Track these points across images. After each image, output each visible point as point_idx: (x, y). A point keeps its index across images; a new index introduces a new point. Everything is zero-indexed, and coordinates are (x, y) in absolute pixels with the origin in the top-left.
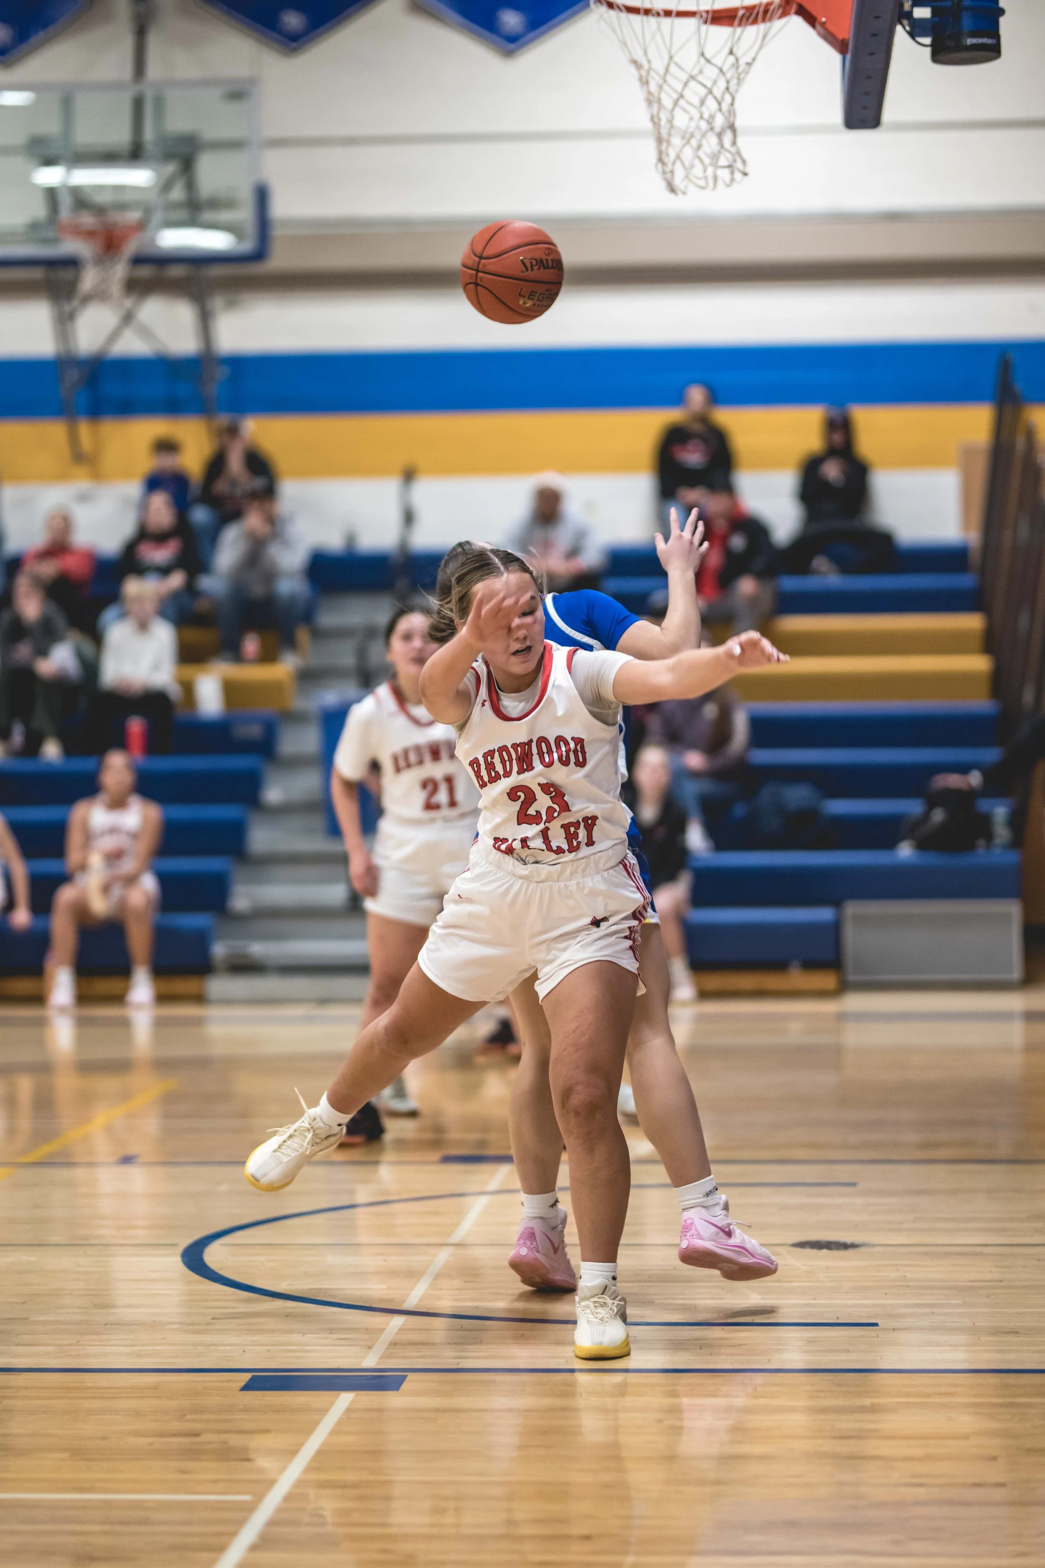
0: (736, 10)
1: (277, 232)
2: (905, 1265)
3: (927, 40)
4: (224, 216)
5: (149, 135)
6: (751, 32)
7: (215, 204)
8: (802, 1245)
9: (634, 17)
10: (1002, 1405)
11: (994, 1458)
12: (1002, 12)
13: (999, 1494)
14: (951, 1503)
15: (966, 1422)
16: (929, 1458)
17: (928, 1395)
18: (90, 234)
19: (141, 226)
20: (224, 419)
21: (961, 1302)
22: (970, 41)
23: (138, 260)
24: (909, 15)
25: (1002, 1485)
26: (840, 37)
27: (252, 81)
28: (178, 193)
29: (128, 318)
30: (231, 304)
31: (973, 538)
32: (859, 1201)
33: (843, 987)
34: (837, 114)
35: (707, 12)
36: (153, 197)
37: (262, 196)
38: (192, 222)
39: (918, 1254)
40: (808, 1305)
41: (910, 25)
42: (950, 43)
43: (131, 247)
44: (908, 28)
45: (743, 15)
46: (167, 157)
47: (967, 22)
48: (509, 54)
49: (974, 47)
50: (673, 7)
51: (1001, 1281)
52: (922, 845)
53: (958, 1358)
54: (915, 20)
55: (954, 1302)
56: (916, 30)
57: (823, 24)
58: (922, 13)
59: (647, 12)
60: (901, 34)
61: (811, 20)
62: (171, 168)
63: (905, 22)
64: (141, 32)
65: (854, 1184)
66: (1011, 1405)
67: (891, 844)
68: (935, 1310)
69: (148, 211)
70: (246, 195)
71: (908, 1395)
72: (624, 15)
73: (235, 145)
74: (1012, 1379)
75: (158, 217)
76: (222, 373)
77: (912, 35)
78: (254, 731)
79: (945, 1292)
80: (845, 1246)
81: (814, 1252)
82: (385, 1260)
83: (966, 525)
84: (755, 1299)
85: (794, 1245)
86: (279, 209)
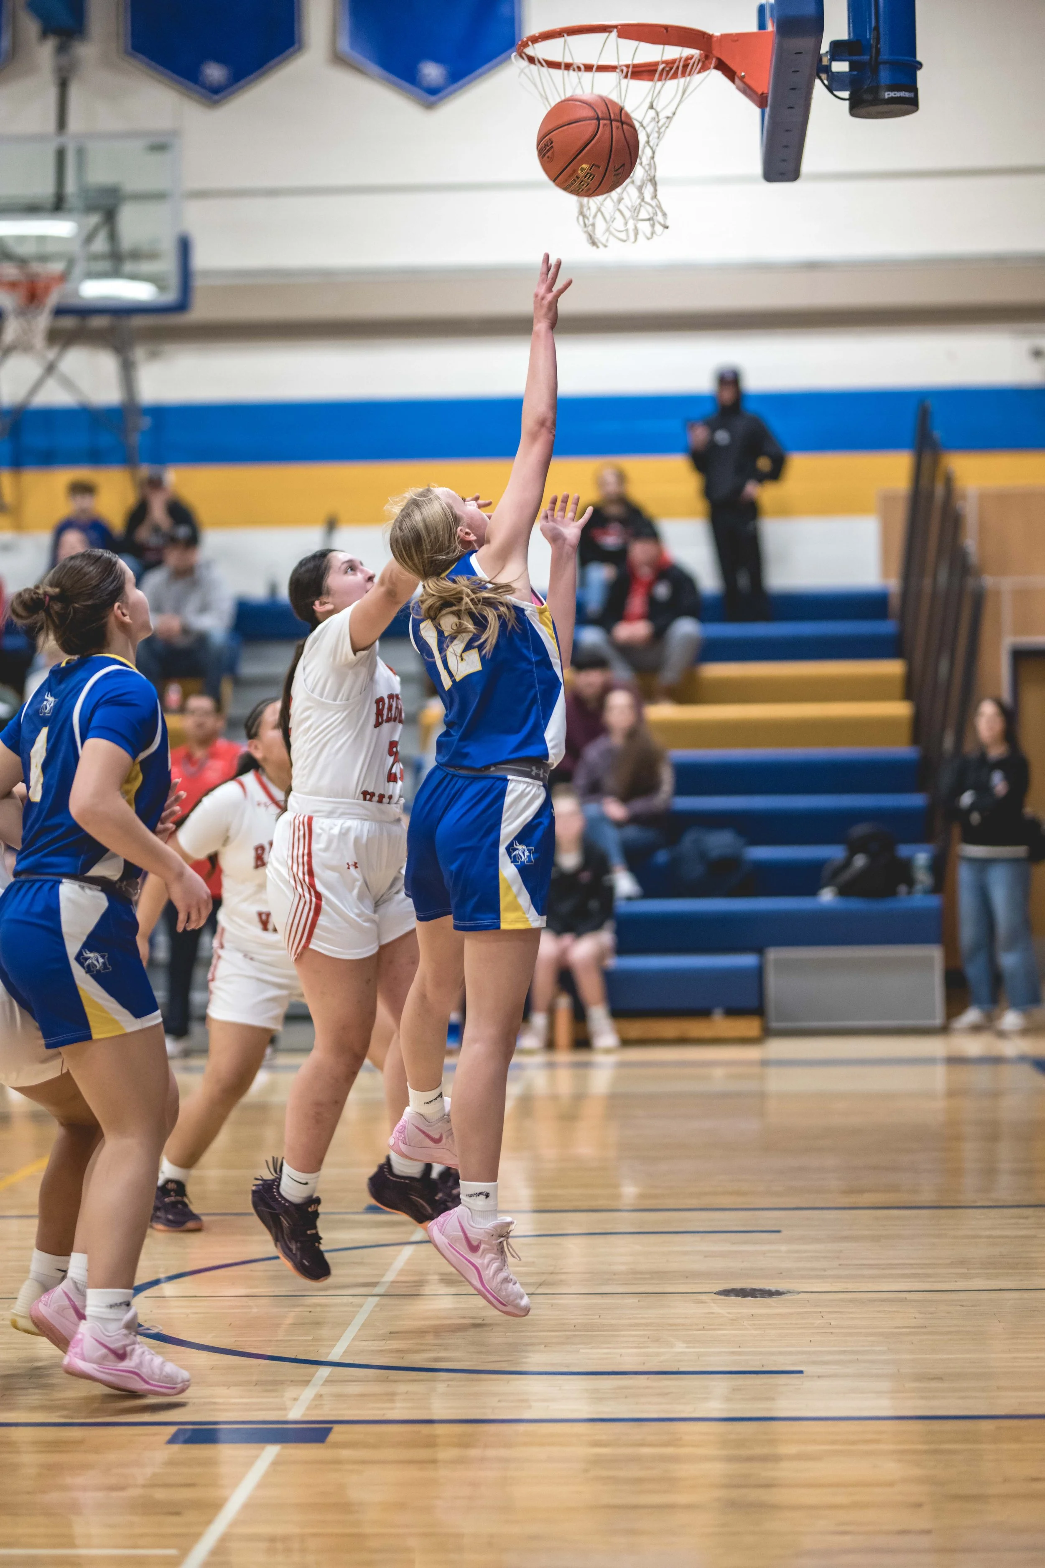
0: (656, 64)
1: (198, 283)
2: (829, 1312)
3: (846, 94)
4: (146, 267)
5: (71, 187)
6: (671, 87)
7: (136, 255)
8: (726, 1293)
9: (554, 72)
10: (926, 1452)
11: (919, 1505)
12: (919, 65)
13: (924, 1541)
14: (877, 1550)
15: (891, 1469)
16: (855, 1506)
17: (854, 1443)
18: (13, 285)
19: (63, 277)
20: (145, 470)
21: (885, 1348)
22: (887, 95)
23: (60, 312)
24: (827, 69)
25: (928, 1532)
26: (760, 92)
27: (175, 133)
28: (100, 245)
29: (50, 368)
30: (154, 355)
31: (893, 584)
32: (783, 1248)
33: (767, 1033)
34: (756, 166)
35: (628, 66)
36: (76, 248)
37: (185, 247)
38: (115, 273)
39: (842, 1300)
40: (733, 1353)
41: (827, 80)
42: (868, 97)
43: (53, 299)
44: (826, 82)
45: (663, 69)
46: (89, 209)
47: (885, 76)
48: (430, 106)
49: (892, 101)
50: (594, 61)
51: (926, 1327)
52: (843, 892)
53: (884, 1406)
54: (833, 73)
55: (878, 1349)
56: (834, 83)
57: (742, 79)
58: (841, 67)
59: (568, 66)
60: (819, 89)
61: (730, 74)
62: (94, 219)
63: (824, 76)
64: (63, 85)
65: (779, 1232)
66: (935, 1452)
67: (813, 891)
68: (860, 1357)
69: (71, 262)
70: (169, 247)
71: (834, 1442)
72: (545, 70)
73: (159, 196)
74: (936, 1425)
75: (79, 269)
76: (146, 422)
77: (830, 89)
79: (869, 1339)
80: (770, 1294)
82: (310, 1312)
83: (885, 572)
84: (680, 1347)
85: (719, 1293)
86: (201, 260)
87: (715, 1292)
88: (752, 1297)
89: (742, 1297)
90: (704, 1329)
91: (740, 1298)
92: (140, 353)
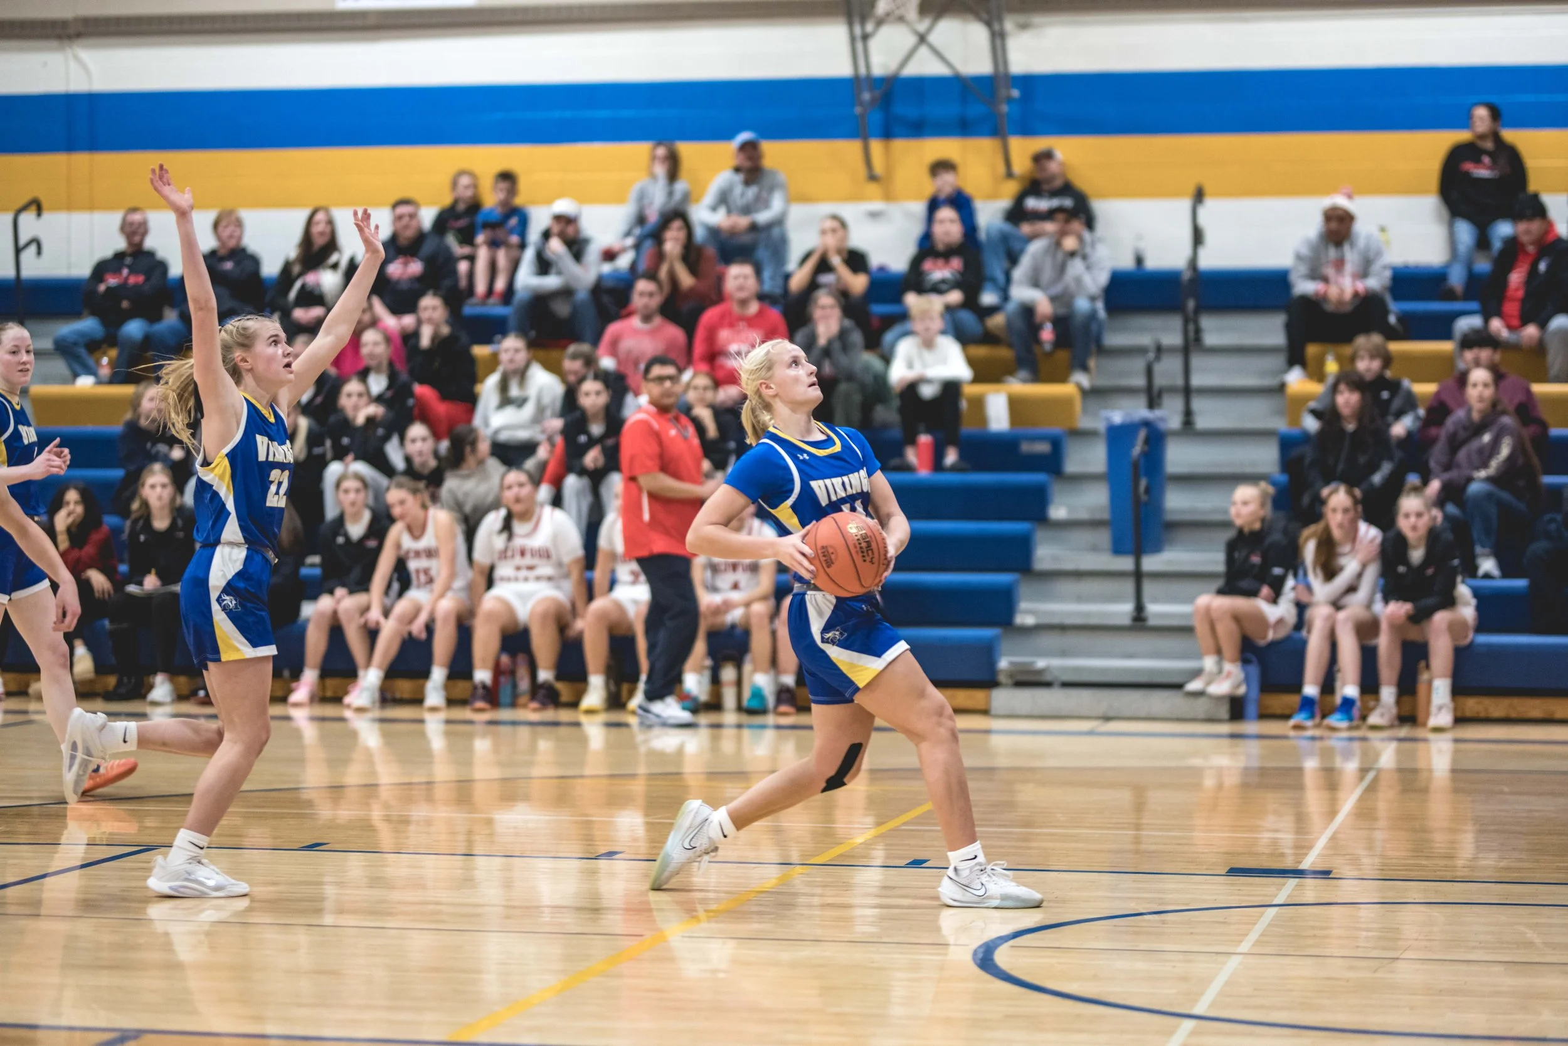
29: (922, 39)
76: (1015, 90)
78: (1043, 448)
82: (1176, 968)
92: (1009, 25)
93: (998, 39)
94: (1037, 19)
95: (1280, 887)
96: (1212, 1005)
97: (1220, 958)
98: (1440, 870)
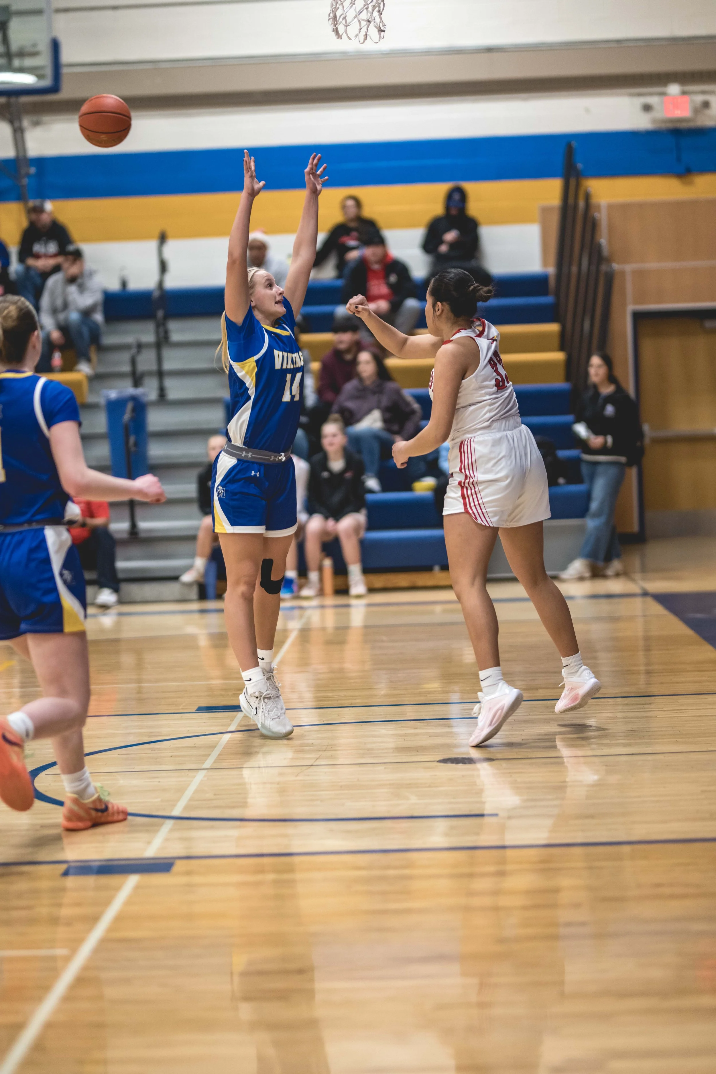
1: (65, 71)
2: (516, 773)
4: (29, 62)
7: (22, 54)
10: (585, 868)
11: (580, 905)
17: (534, 863)
21: (555, 797)
25: (586, 924)
30: (36, 124)
37: (55, 46)
38: (7, 68)
39: (524, 764)
40: (450, 803)
55: (550, 797)
66: (591, 868)
68: (538, 803)
70: (44, 47)
71: (520, 863)
73: (37, 12)
74: (592, 849)
76: (32, 169)
79: (543, 790)
81: (454, 765)
82: (159, 782)
83: (545, 263)
84: (414, 799)
85: (440, 761)
86: (66, 56)
87: (438, 760)
88: (462, 763)
89: (455, 764)
90: (430, 787)
91: (454, 764)
92: (26, 123)
93: (18, 134)
94: (46, 118)
95: (233, 719)
96: (186, 808)
97: (191, 773)
98: (340, 700)
